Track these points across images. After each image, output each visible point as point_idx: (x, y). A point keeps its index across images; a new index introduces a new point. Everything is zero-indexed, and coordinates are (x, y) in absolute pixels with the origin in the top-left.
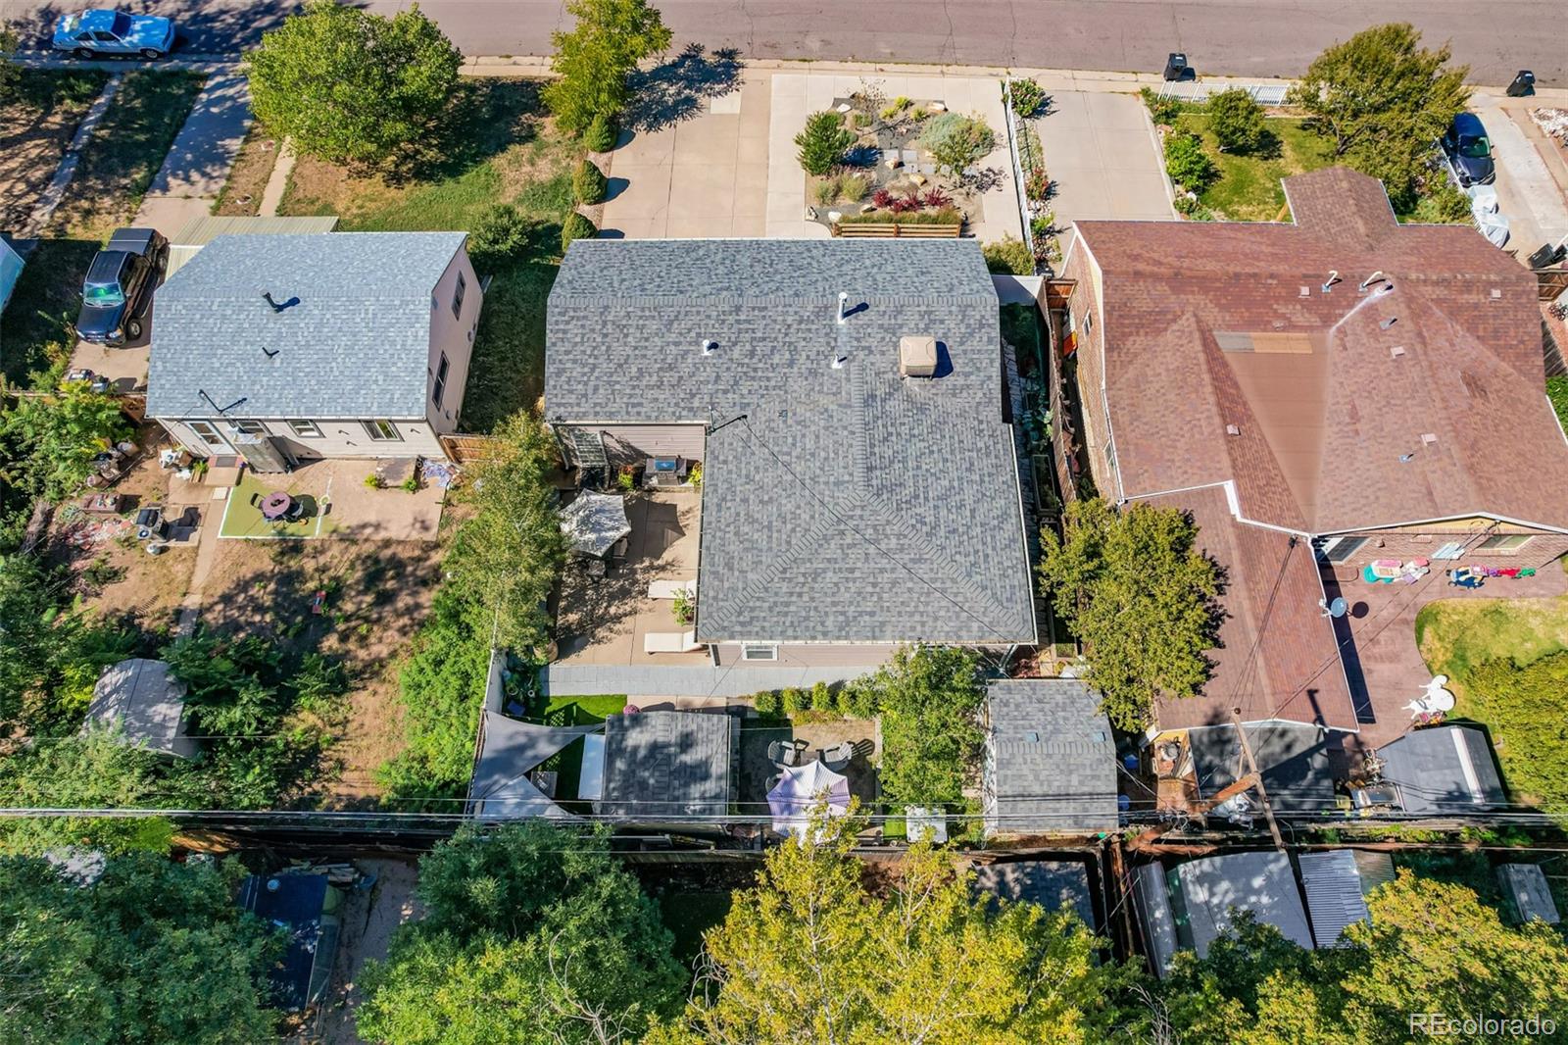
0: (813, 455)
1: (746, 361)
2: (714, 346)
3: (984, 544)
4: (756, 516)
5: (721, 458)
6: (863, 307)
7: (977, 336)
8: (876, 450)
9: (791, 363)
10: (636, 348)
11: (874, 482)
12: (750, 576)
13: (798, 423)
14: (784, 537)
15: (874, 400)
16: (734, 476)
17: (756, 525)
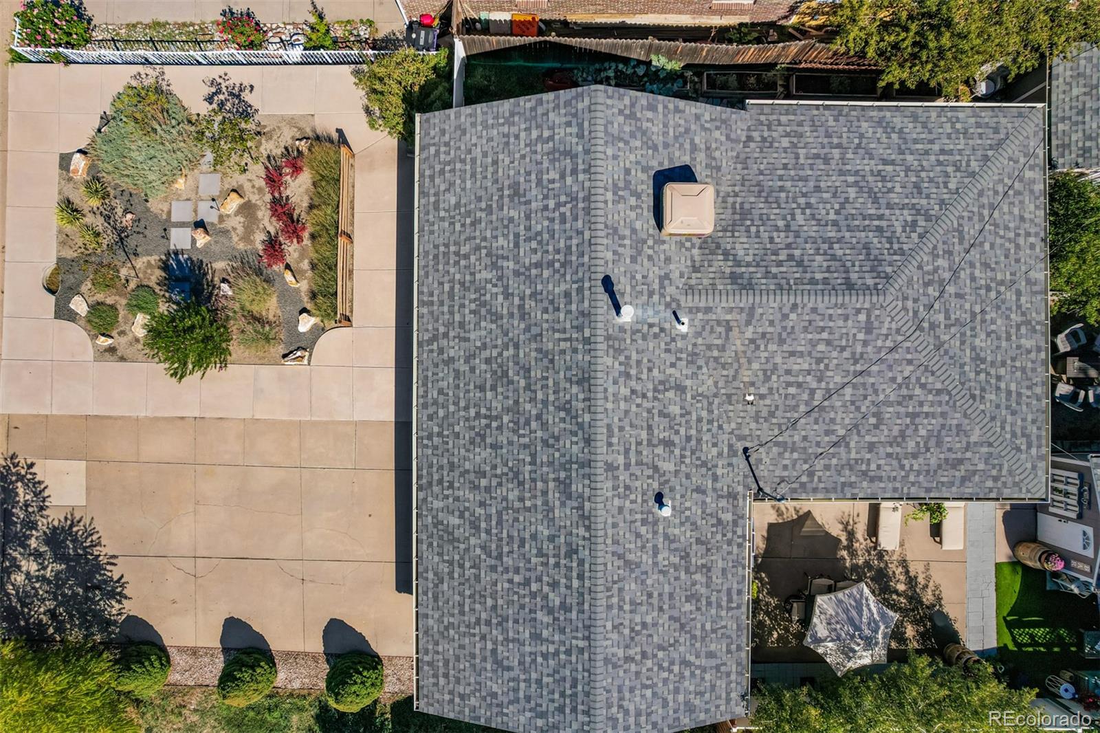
0: (819, 361)
1: (677, 452)
2: (659, 499)
3: (927, 153)
4: (895, 432)
5: (804, 479)
6: (607, 283)
7: (645, 125)
8: (818, 276)
9: (681, 389)
10: (661, 609)
11: (870, 282)
12: (974, 439)
13: (767, 379)
14: (930, 397)
15: (741, 276)
16: (834, 461)
17: (908, 432)
